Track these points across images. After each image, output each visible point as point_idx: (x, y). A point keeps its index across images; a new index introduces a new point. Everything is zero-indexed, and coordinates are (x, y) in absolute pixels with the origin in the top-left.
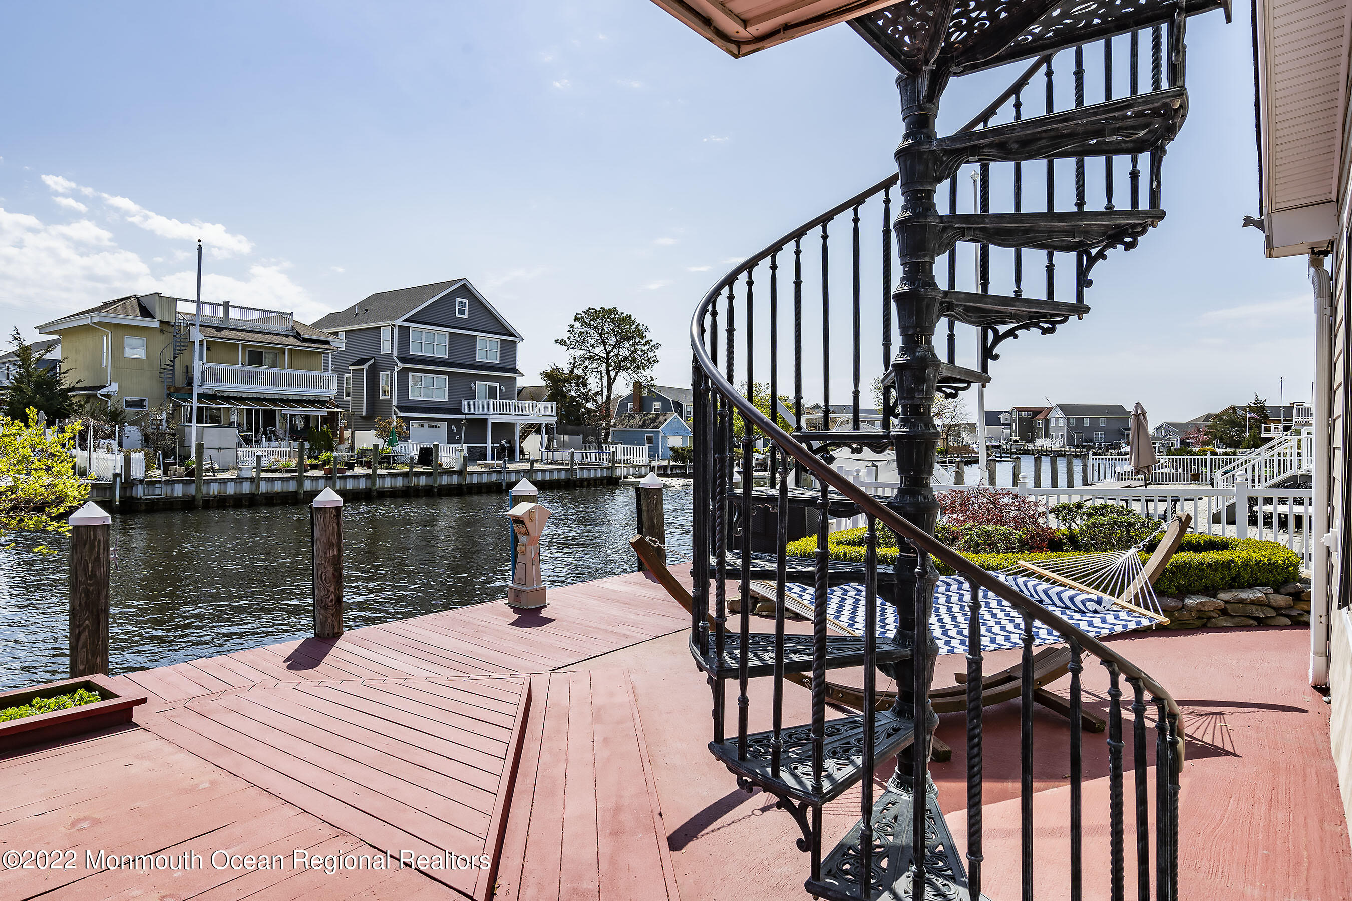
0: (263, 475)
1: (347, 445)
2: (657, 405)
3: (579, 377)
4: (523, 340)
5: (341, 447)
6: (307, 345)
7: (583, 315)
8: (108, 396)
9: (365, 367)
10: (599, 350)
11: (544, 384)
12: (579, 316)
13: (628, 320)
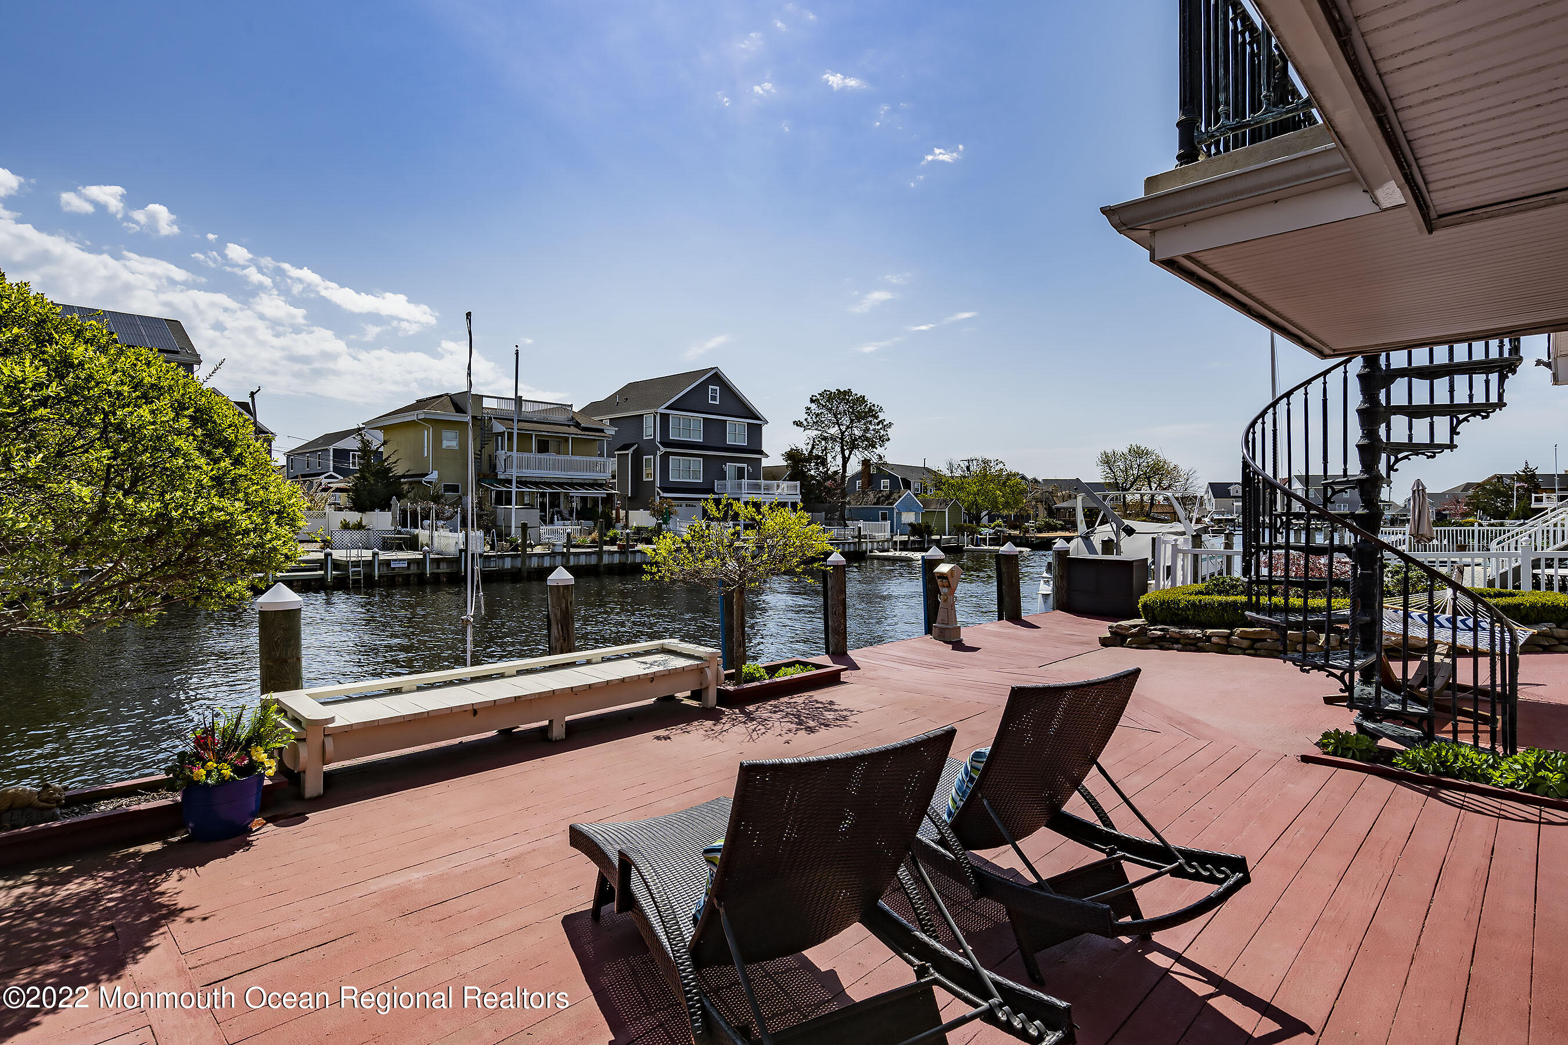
0: (572, 550)
1: (622, 523)
2: (885, 482)
3: (818, 457)
4: (767, 422)
5: (618, 525)
6: (587, 433)
7: (818, 397)
8: (430, 483)
9: (630, 452)
10: (834, 430)
11: (785, 464)
12: (814, 398)
13: (862, 400)
